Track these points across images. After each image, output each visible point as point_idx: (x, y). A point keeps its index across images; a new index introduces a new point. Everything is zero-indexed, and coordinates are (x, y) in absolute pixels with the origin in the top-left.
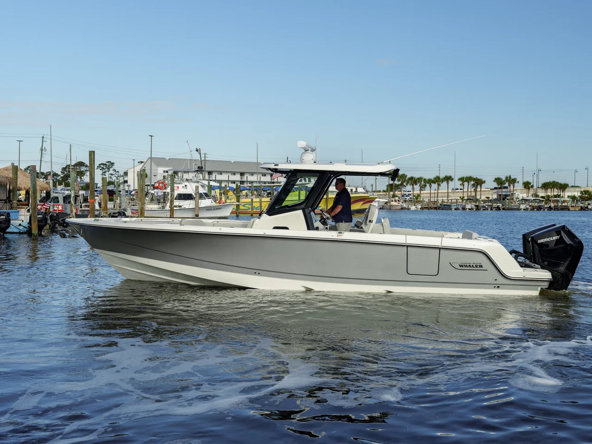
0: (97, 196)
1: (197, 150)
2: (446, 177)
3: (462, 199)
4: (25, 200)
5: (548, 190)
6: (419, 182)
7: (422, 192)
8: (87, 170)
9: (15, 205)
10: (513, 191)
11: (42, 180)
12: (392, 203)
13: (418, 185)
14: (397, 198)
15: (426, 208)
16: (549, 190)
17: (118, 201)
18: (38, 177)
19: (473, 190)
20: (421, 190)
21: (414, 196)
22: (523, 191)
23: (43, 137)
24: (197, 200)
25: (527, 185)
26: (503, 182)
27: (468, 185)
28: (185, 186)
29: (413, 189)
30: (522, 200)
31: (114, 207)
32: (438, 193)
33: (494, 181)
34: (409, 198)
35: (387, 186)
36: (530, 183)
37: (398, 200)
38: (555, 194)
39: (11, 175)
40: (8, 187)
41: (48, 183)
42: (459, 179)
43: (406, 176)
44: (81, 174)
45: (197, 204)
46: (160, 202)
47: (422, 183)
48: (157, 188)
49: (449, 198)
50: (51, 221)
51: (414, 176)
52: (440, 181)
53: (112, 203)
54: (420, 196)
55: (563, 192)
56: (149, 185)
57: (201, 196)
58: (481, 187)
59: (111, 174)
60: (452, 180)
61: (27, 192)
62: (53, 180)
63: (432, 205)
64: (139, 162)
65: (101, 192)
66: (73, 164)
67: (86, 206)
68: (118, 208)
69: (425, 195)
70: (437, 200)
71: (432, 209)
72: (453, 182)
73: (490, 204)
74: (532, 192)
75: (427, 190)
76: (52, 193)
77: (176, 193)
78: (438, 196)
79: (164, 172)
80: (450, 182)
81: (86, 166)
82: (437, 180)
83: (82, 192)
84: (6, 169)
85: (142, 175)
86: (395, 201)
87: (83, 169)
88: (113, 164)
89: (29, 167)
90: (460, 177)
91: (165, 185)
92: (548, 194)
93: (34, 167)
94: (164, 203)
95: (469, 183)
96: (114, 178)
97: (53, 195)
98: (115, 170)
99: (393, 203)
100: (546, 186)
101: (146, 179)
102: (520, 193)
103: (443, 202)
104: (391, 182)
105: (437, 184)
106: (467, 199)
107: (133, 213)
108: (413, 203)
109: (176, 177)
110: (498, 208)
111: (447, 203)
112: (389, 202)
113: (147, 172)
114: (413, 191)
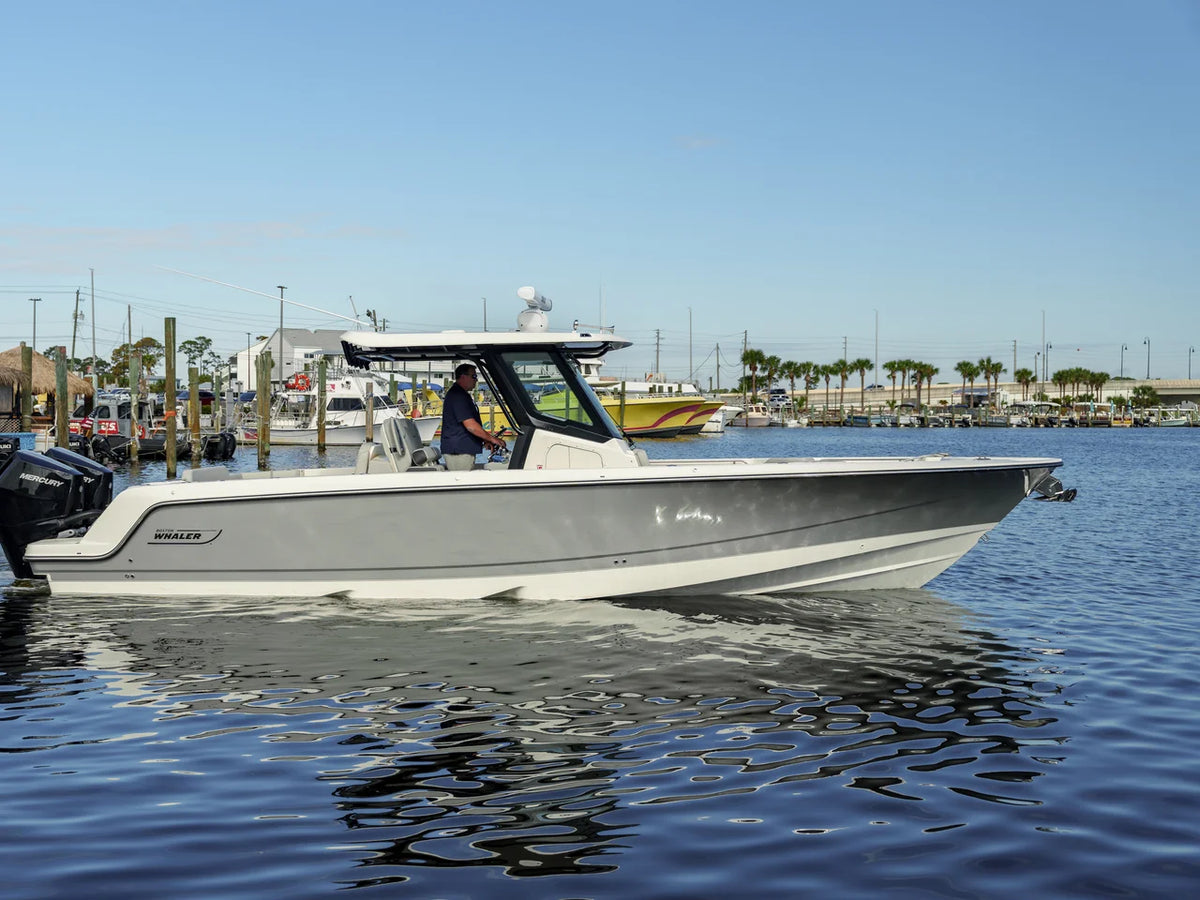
0: (180, 404)
1: (369, 314)
2: (859, 361)
3: (892, 404)
4: (45, 412)
5: (1067, 387)
6: (804, 372)
7: (810, 392)
8: (161, 355)
9: (27, 422)
10: (996, 389)
11: (76, 373)
12: (750, 414)
13: (803, 377)
14: (761, 405)
15: (820, 423)
16: (1069, 387)
17: (219, 414)
18: (69, 368)
19: (912, 387)
20: (807, 388)
21: (794, 400)
22: (1016, 388)
23: (78, 293)
24: (370, 411)
25: (1024, 377)
26: (975, 370)
27: (904, 377)
28: (347, 383)
29: (793, 385)
30: (1015, 405)
31: (212, 425)
32: (842, 393)
33: (956, 369)
34: (784, 403)
35: (741, 380)
36: (1030, 373)
37: (763, 409)
38: (1082, 393)
39: (19, 366)
40: (15, 387)
41: (89, 380)
42: (885, 366)
43: (779, 361)
44: (150, 361)
45: (369, 418)
46: (298, 415)
47: (811, 374)
48: (293, 387)
49: (865, 404)
50: (95, 452)
51: (794, 360)
52: (847, 370)
53: (208, 416)
54: (806, 400)
55: (1097, 390)
56: (277, 382)
57: (377, 403)
58: (929, 381)
59: (206, 362)
60: (871, 367)
61: (51, 398)
62: (97, 374)
63: (830, 417)
64: (258, 338)
65: (187, 397)
66: (134, 342)
67: (159, 423)
68: (220, 427)
69: (816, 398)
70: (841, 407)
71: (830, 425)
72: (873, 371)
73: (948, 414)
74: (1033, 389)
75: (821, 388)
76: (96, 399)
77: (329, 397)
78: (842, 400)
79: (306, 356)
80: (866, 371)
81: (159, 347)
82: (841, 369)
83: (152, 397)
84: (11, 354)
85: (265, 363)
86: (758, 410)
87: (153, 352)
88: (208, 342)
89: (52, 349)
90: (888, 361)
91: (308, 382)
92: (1066, 394)
93: (63, 349)
94: (307, 416)
95: (904, 372)
96: (211, 369)
97: (98, 402)
98: (212, 353)
99: (753, 414)
100: (1061, 378)
101: (273, 370)
102: (1009, 394)
103: (852, 410)
104: (749, 373)
105: (840, 377)
106: (902, 406)
107: (247, 436)
108: (793, 414)
109: (329, 366)
110: (965, 424)
111: (861, 412)
112: (746, 412)
113: (275, 356)
114: (793, 390)
